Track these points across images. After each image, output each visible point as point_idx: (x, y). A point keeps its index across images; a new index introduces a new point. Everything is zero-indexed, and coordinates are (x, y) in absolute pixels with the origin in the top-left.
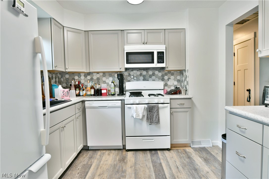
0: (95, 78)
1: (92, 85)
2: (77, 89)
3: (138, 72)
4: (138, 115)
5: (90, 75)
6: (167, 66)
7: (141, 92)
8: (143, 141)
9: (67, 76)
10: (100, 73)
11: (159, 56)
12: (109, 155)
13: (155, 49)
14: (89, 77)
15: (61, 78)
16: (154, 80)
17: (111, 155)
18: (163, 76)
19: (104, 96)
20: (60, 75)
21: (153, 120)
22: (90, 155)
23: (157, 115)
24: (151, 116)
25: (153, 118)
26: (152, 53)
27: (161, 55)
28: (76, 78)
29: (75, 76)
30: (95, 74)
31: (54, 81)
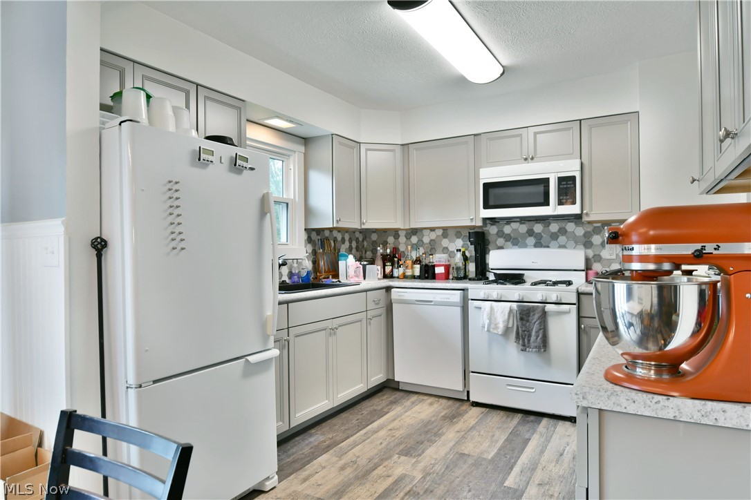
0: (426, 240)
1: (418, 256)
2: (388, 264)
3: (521, 225)
4: (496, 325)
5: (418, 234)
6: (585, 212)
7: (523, 275)
8: (509, 387)
9: (374, 237)
10: (436, 230)
11: (561, 186)
12: (431, 404)
13: (552, 170)
14: (414, 239)
15: (363, 241)
16: (563, 247)
17: (436, 405)
18: (587, 235)
19: (439, 279)
20: (361, 235)
21: (529, 341)
22: (395, 398)
23: (540, 329)
24: (524, 331)
25: (530, 336)
26: (545, 182)
27: (567, 184)
28: (391, 240)
29: (387, 238)
30: (426, 232)
31: (348, 247)
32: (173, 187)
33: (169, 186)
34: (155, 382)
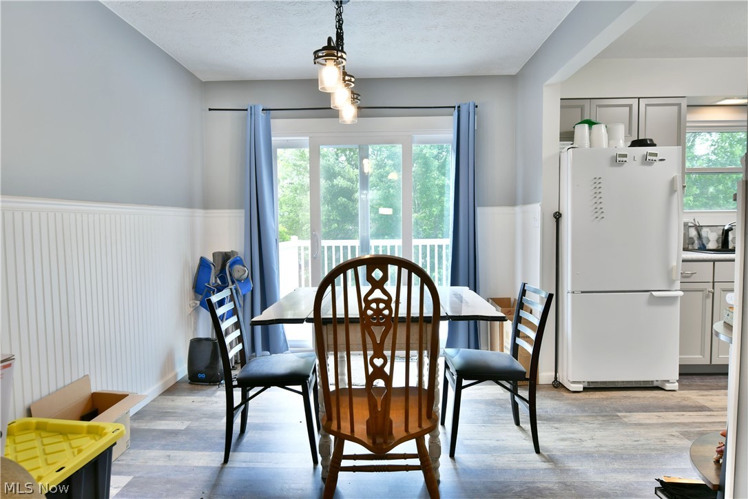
32: (597, 182)
33: (595, 181)
34: (582, 292)
